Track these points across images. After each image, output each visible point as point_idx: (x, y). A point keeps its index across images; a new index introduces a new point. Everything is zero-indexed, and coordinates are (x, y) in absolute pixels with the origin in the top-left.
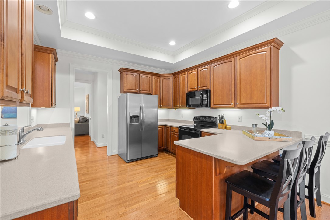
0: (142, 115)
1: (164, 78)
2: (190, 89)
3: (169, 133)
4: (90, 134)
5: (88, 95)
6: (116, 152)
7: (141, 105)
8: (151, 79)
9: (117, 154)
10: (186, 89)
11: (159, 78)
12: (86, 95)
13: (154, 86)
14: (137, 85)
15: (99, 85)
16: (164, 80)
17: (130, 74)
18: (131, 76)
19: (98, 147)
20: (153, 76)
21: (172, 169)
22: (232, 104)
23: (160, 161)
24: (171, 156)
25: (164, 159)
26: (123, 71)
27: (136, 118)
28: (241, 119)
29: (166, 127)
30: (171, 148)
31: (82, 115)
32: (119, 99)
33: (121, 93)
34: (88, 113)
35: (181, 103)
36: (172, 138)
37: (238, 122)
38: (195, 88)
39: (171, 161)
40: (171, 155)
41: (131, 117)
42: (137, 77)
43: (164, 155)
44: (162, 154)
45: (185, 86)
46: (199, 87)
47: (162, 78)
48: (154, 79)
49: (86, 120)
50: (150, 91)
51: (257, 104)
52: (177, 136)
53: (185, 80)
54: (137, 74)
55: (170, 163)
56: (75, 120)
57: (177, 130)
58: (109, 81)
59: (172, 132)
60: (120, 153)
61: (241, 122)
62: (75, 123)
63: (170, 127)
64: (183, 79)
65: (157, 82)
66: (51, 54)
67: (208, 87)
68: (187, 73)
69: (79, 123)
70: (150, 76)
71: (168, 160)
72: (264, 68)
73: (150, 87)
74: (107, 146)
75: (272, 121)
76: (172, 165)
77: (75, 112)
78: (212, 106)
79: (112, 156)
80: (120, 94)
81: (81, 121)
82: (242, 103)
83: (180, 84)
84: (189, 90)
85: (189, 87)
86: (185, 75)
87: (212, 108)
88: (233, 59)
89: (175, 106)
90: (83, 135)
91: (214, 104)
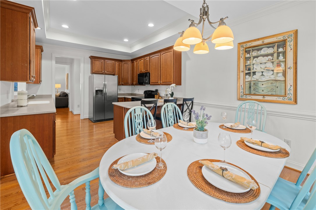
0: (104, 89)
1: (125, 63)
2: (140, 72)
4: (69, 106)
5: (68, 74)
6: (87, 116)
7: (104, 83)
8: (114, 63)
9: (88, 118)
10: (138, 71)
11: (121, 63)
12: (66, 74)
13: (117, 69)
14: (103, 68)
15: (75, 66)
16: (125, 65)
17: (97, 61)
18: (98, 62)
19: (74, 114)
20: (116, 61)
22: (159, 82)
26: (92, 58)
27: (100, 92)
29: (125, 99)
31: (63, 91)
32: (89, 78)
33: (91, 73)
34: (68, 89)
35: (135, 82)
41: (97, 91)
42: (103, 62)
45: (138, 69)
46: (145, 70)
47: (123, 63)
48: (117, 63)
49: (66, 94)
50: (113, 72)
51: (168, 82)
54: (103, 60)
56: (56, 95)
57: (130, 100)
58: (82, 65)
60: (90, 118)
62: (56, 97)
63: (127, 98)
64: (137, 64)
65: (119, 65)
66: (39, 49)
67: (149, 71)
68: (139, 60)
69: (60, 97)
70: (114, 62)
72: (171, 62)
73: (114, 69)
74: (80, 114)
75: (173, 92)
77: (56, 88)
78: (151, 83)
79: (84, 119)
80: (90, 75)
81: (61, 95)
82: (163, 82)
83: (135, 67)
85: (140, 70)
86: (138, 62)
87: (151, 85)
88: (160, 54)
90: (64, 107)
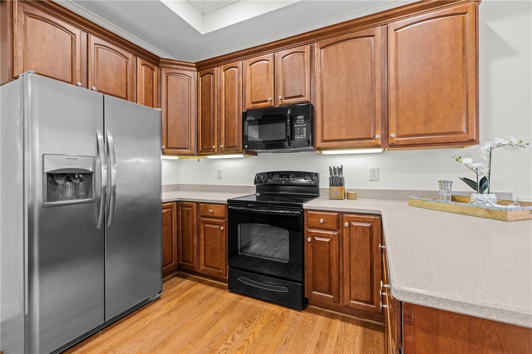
0: (104, 170)
1: (171, 71)
2: (253, 103)
3: (193, 221)
8: (129, 61)
10: (239, 104)
11: (156, 68)
13: (141, 89)
16: (171, 78)
17: (44, 20)
18: (48, 27)
20: (136, 55)
21: (229, 341)
22: (378, 136)
23: (174, 316)
24: (200, 286)
25: (184, 300)
27: (77, 181)
28: (376, 174)
29: (183, 206)
30: (202, 261)
35: (223, 141)
36: (202, 236)
37: (370, 181)
38: (266, 101)
39: (211, 306)
40: (200, 281)
41: (52, 177)
42: (78, 41)
43: (180, 285)
44: (173, 285)
45: (237, 96)
46: (280, 97)
47: (163, 70)
48: (141, 67)
50: (127, 99)
51: (442, 134)
52: (222, 228)
53: (234, 81)
54: (75, 30)
55: (210, 313)
57: (220, 212)
59: (203, 217)
61: (378, 180)
63: (198, 203)
64: (230, 79)
65: (150, 77)
67: (306, 98)
68: (241, 62)
70: (128, 54)
71: (200, 303)
73: (129, 86)
76: (221, 322)
78: (319, 143)
82: (404, 134)
83: (221, 91)
84: (249, 106)
85: (248, 100)
86: (236, 69)
87: (317, 149)
88: (378, 31)
89: (205, 147)
91: (325, 139)
